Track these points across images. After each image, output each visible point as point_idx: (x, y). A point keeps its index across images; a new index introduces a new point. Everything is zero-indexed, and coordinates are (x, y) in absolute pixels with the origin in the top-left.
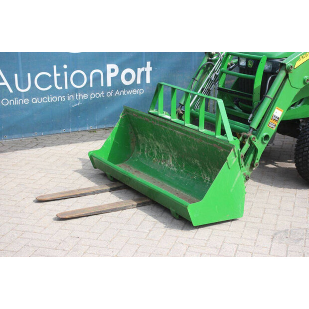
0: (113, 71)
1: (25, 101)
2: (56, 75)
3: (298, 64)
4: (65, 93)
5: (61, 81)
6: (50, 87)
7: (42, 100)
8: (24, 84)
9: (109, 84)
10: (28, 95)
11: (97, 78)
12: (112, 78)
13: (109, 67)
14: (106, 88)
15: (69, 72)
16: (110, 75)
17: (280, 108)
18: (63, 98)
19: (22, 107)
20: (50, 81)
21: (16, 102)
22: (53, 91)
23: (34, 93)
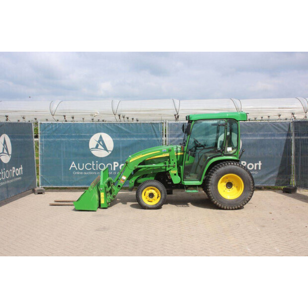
0: (116, 164)
1: (82, 173)
2: (93, 165)
3: (131, 161)
4: (96, 171)
5: (95, 167)
6: (91, 169)
7: (88, 173)
8: (81, 167)
9: (114, 169)
10: (83, 171)
11: (109, 167)
12: (116, 167)
13: (115, 163)
14: (113, 171)
15: (98, 164)
16: (115, 166)
17: (125, 176)
18: (95, 173)
19: (80, 175)
20: (91, 166)
21: (78, 173)
22: (92, 170)
23: (85, 170)
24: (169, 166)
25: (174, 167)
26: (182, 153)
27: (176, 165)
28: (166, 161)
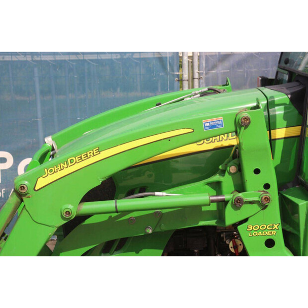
3: (41, 183)
12: (3, 171)
24: (238, 204)
25: (263, 205)
26: (296, 131)
27: (274, 192)
28: (223, 173)
